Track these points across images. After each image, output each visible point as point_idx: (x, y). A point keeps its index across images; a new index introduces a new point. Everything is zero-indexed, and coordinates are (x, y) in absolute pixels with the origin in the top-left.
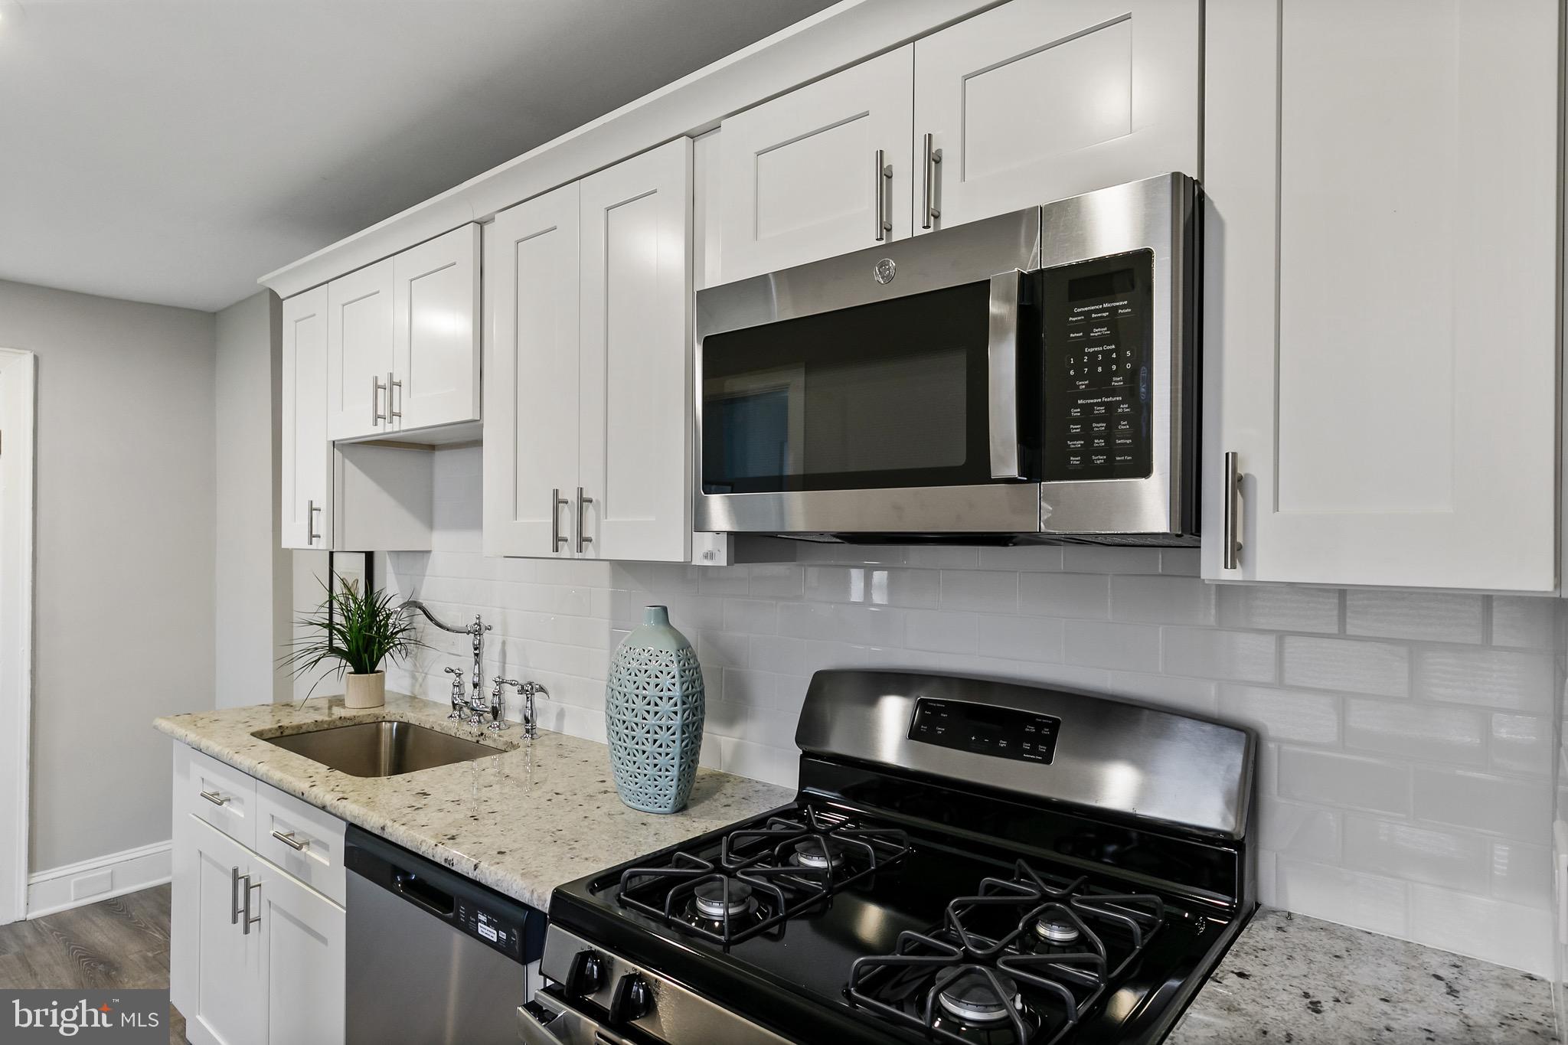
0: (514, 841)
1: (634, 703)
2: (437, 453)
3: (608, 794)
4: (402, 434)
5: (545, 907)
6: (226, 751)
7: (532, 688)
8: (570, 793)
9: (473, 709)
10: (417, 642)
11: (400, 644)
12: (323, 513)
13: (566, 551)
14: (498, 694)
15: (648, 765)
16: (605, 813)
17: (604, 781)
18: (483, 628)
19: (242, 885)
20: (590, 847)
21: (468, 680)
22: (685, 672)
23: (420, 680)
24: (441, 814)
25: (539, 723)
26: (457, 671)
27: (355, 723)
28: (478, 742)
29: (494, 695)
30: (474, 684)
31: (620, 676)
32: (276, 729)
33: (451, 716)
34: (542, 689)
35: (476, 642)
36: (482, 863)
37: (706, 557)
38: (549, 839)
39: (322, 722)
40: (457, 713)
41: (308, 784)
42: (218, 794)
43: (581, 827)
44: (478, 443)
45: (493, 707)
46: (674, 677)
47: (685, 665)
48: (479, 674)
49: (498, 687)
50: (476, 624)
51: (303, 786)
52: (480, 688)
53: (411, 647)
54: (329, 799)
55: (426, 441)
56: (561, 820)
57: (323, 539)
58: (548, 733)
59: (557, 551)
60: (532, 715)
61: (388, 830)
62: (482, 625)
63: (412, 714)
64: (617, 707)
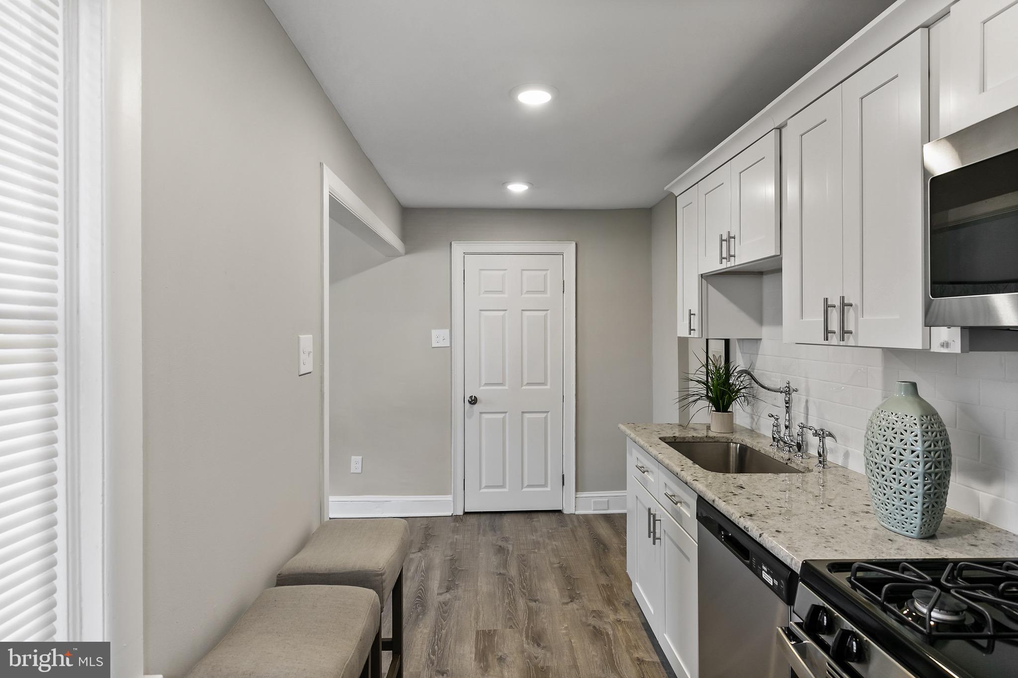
0: (789, 527)
1: (883, 451)
2: (764, 277)
3: (869, 514)
4: (737, 267)
5: (798, 570)
6: (646, 444)
7: (823, 433)
8: (839, 507)
9: (785, 443)
10: (754, 397)
11: (744, 396)
12: (697, 316)
13: (834, 339)
14: (801, 435)
15: (896, 498)
16: (861, 526)
17: (869, 505)
18: (791, 390)
19: (652, 518)
20: (842, 544)
21: (782, 423)
22: (927, 433)
23: (756, 420)
24: (748, 501)
25: (829, 458)
26: (776, 417)
27: (715, 441)
28: (787, 464)
29: (798, 435)
30: (785, 426)
31: (873, 430)
32: (672, 438)
33: (772, 445)
34: (830, 435)
35: (787, 399)
36: (764, 534)
37: (942, 346)
38: (813, 531)
39: (696, 437)
40: (775, 443)
41: (680, 469)
42: (643, 468)
43: (839, 530)
44: (779, 270)
45: (797, 442)
46: (916, 436)
47: (927, 428)
48: (789, 420)
49: (801, 430)
50: (787, 387)
51: (677, 469)
52: (789, 429)
53: (750, 399)
54: (689, 479)
55: (756, 269)
56: (826, 522)
57: (697, 332)
58: (836, 466)
59: (827, 340)
60: (823, 452)
61: (716, 503)
62: (791, 388)
63: (749, 440)
64: (871, 452)
